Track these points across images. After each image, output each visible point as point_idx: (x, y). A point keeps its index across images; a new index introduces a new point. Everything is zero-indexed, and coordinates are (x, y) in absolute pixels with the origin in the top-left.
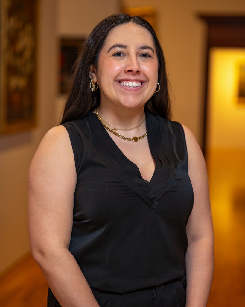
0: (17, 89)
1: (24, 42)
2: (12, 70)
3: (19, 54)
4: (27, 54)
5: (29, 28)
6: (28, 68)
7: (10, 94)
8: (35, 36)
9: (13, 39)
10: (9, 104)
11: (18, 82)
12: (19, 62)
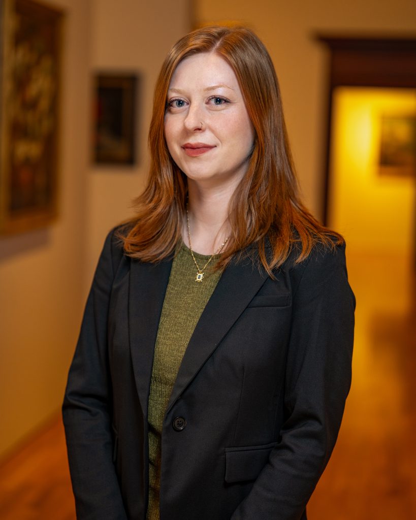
0: (27, 161)
1: (39, 85)
2: (19, 131)
3: (30, 105)
4: (44, 104)
5: (47, 63)
6: (46, 125)
7: (15, 168)
8: (56, 76)
9: (21, 81)
10: (14, 185)
11: (28, 149)
12: (30, 118)
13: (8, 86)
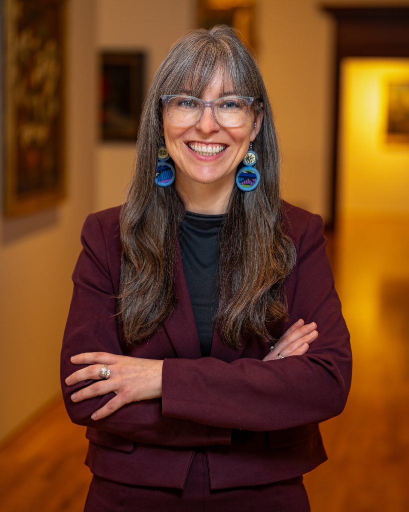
0: (34, 144)
1: (44, 68)
2: (25, 115)
3: (36, 89)
4: (49, 88)
5: (51, 47)
6: (52, 107)
7: (21, 152)
8: (61, 59)
9: (26, 67)
10: (22, 168)
11: (34, 133)
12: (36, 102)
13: (12, 72)
